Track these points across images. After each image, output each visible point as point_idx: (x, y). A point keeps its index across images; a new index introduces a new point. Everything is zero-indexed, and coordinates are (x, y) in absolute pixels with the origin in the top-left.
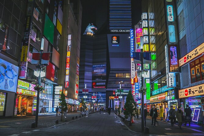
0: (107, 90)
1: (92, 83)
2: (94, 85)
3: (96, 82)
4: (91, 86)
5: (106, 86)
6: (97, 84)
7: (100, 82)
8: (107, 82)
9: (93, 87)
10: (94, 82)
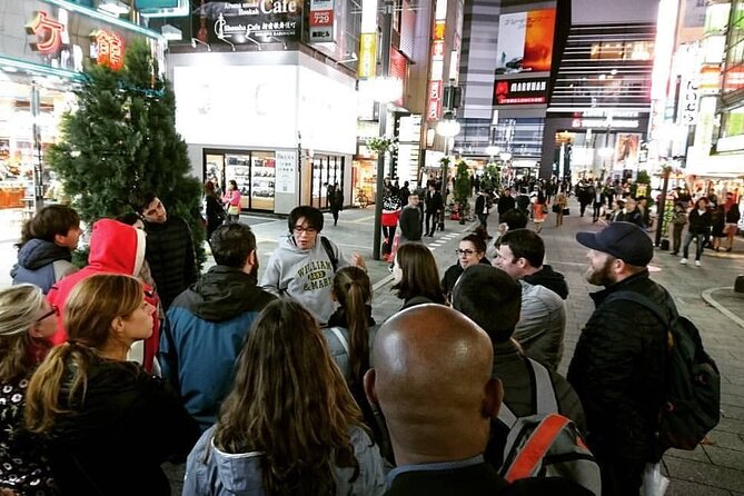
0: (550, 110)
1: (496, 82)
2: (502, 93)
3: (510, 82)
4: (492, 97)
5: (548, 96)
6: (514, 88)
7: (527, 80)
8: (551, 82)
9: (496, 102)
10: (503, 81)
